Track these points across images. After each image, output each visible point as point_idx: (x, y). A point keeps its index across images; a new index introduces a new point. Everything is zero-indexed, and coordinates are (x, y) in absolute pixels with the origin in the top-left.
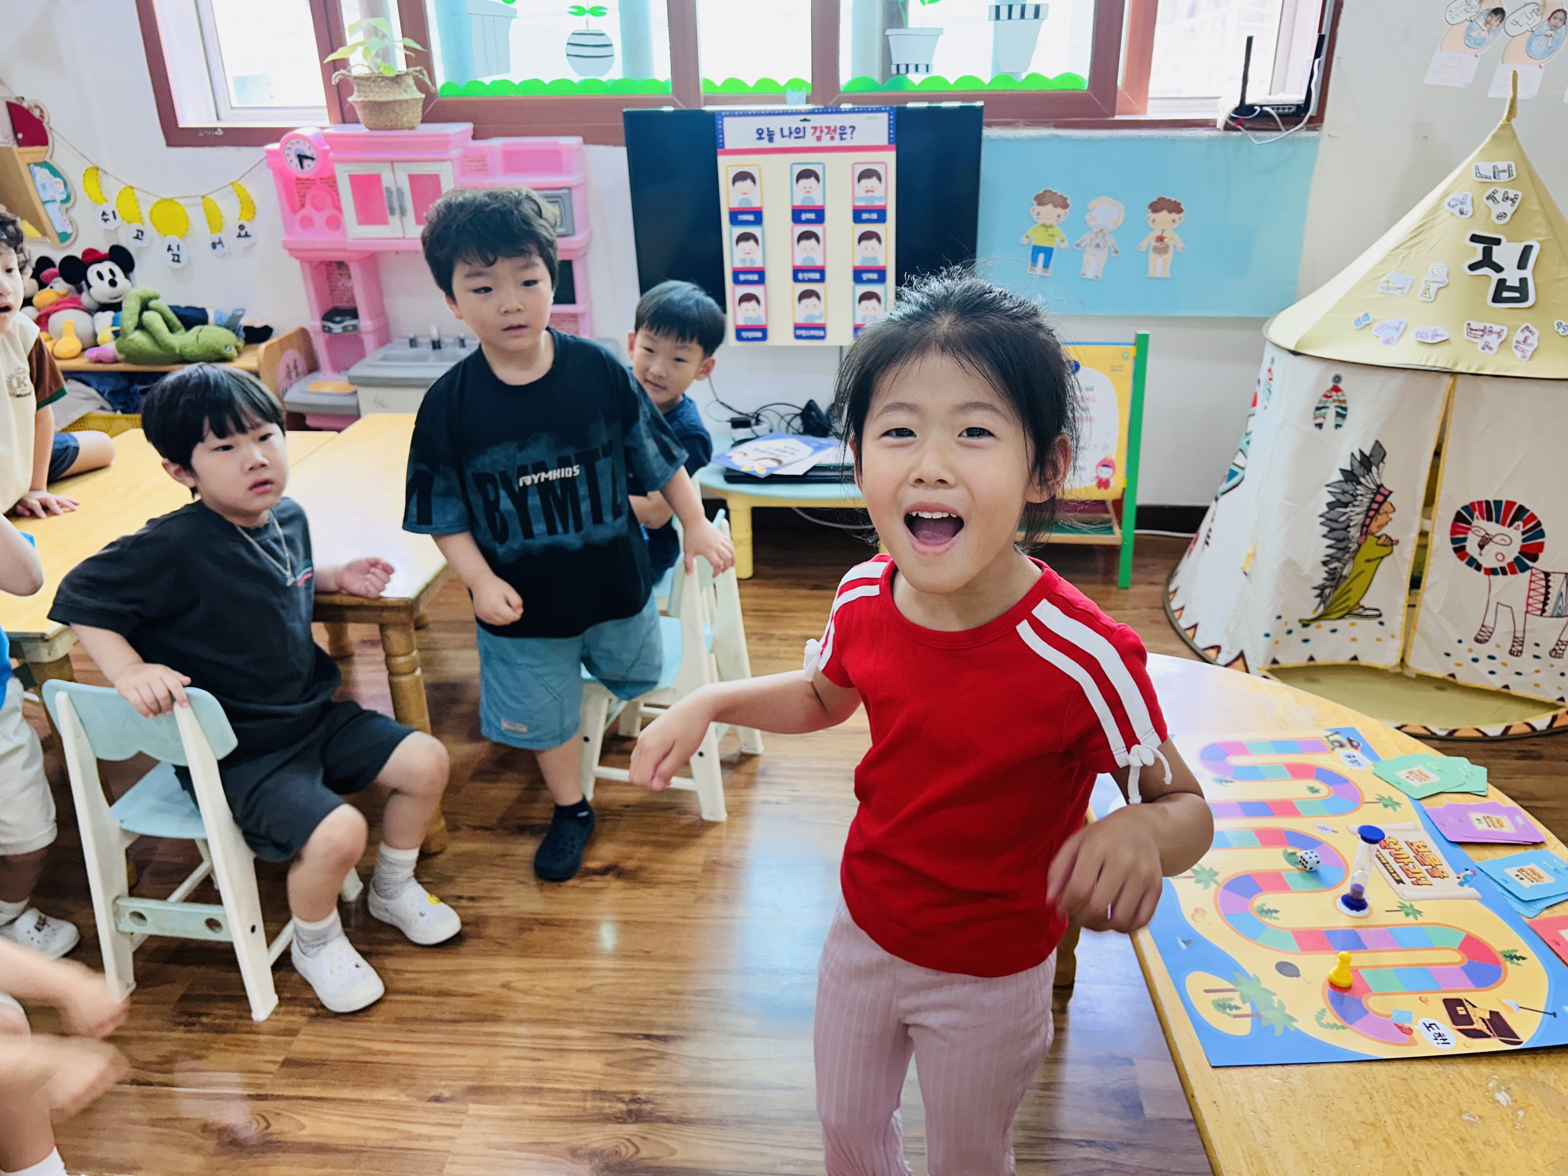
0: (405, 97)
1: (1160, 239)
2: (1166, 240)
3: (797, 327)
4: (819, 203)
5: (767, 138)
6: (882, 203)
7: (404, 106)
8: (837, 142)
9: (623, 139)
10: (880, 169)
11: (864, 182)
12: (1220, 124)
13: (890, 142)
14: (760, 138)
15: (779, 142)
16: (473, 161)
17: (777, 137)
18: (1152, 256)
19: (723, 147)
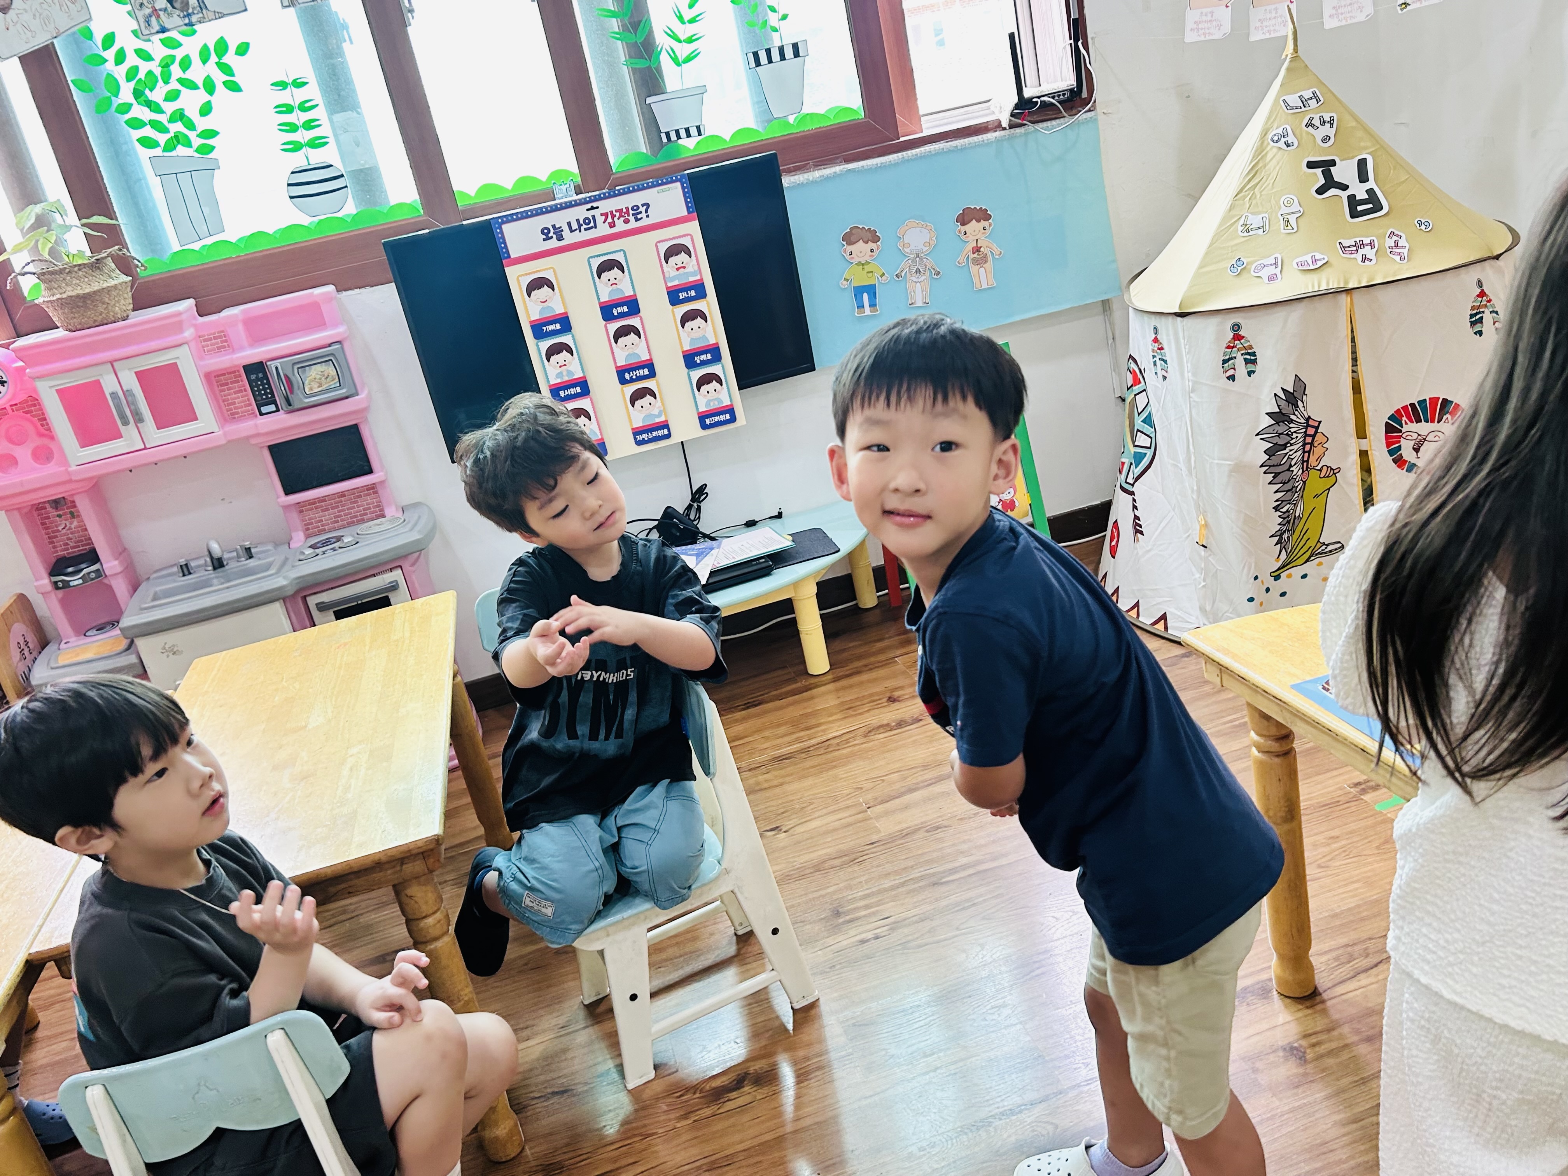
0: (112, 283)
1: (977, 250)
2: (982, 249)
3: (636, 432)
4: (629, 292)
5: (554, 236)
6: (698, 277)
7: (114, 293)
8: (633, 225)
9: (390, 276)
10: (686, 242)
11: (672, 260)
12: (1005, 124)
13: (689, 212)
14: (548, 238)
15: (570, 238)
16: (210, 339)
17: (566, 232)
18: (974, 269)
19: (509, 256)
